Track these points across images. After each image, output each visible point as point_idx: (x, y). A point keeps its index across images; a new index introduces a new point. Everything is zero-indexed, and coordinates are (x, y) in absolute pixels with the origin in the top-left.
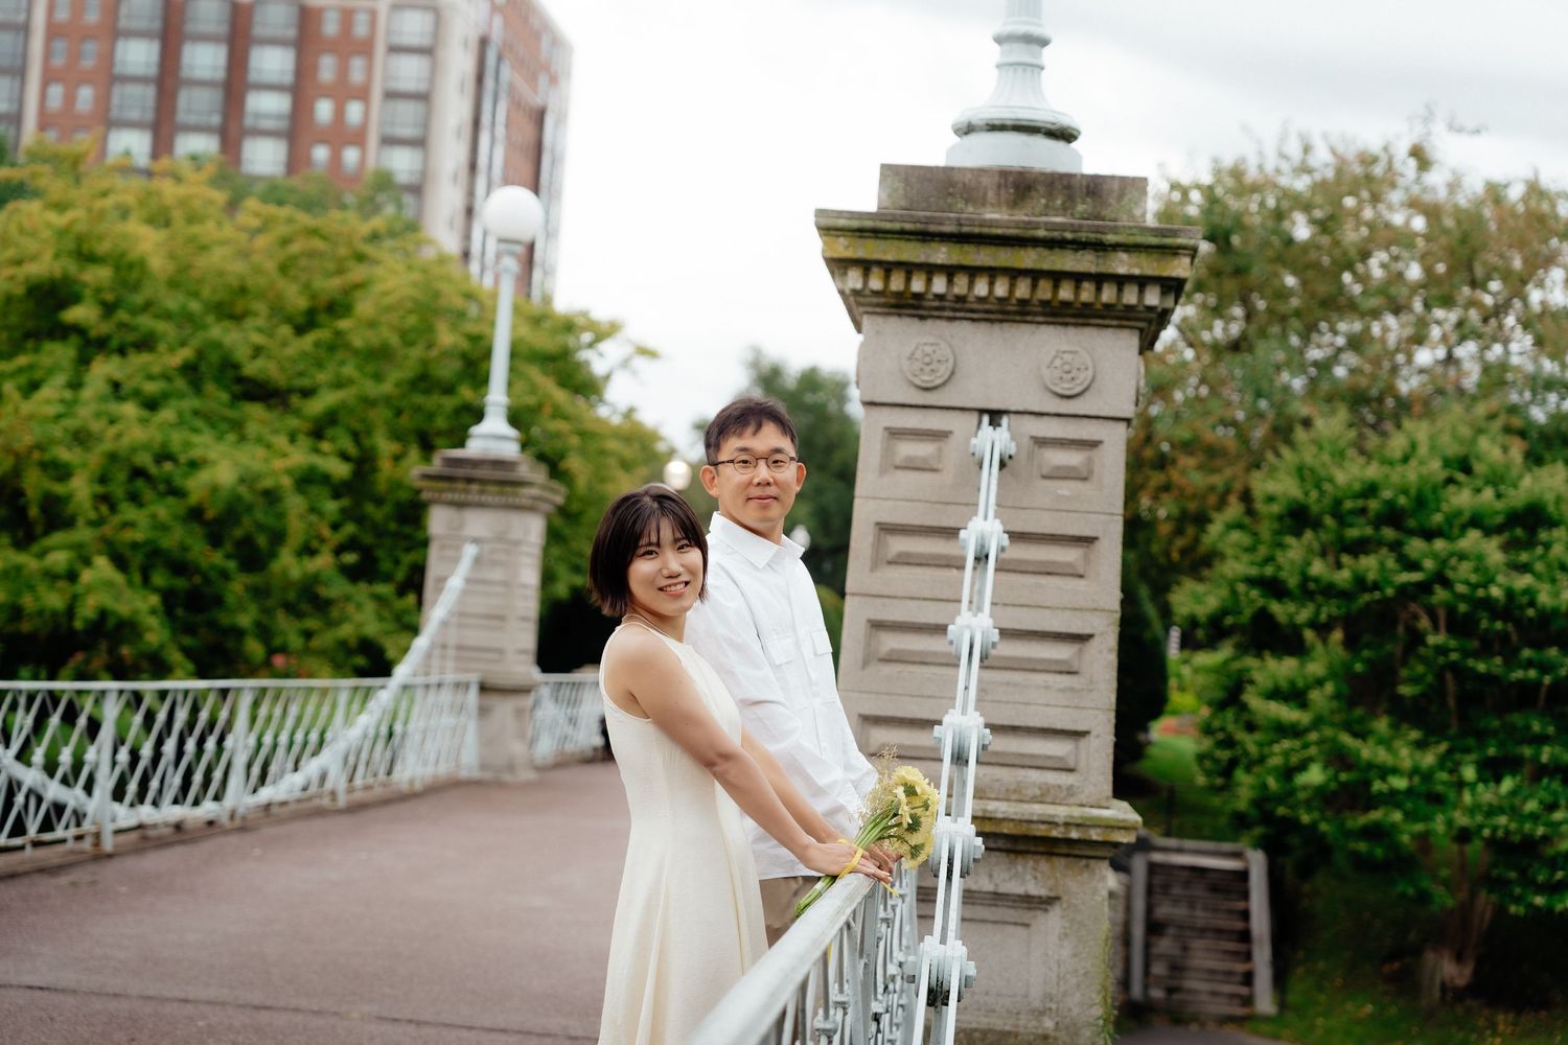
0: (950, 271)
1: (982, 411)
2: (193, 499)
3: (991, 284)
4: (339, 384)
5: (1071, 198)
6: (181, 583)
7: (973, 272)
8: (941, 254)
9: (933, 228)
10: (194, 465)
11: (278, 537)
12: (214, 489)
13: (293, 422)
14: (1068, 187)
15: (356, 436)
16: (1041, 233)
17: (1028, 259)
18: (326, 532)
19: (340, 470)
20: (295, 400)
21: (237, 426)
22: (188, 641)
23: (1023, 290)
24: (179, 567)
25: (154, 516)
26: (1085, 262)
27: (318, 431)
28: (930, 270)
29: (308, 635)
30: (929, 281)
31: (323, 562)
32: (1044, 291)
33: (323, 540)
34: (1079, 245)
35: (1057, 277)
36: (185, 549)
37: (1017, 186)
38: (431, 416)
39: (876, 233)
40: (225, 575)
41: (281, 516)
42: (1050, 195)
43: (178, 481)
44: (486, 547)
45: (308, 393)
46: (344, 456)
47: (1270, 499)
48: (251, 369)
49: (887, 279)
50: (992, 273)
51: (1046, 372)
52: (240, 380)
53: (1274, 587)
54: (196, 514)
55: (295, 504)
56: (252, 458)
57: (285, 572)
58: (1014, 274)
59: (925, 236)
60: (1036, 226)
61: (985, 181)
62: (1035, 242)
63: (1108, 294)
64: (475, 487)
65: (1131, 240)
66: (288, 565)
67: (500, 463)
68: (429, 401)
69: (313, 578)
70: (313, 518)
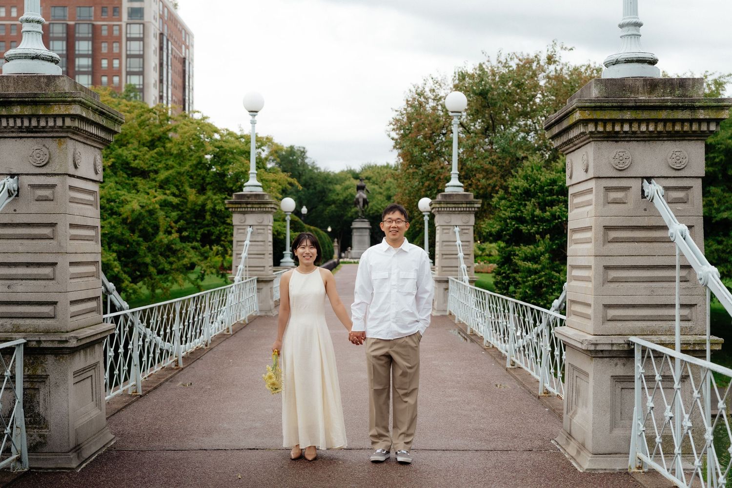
0: (630, 122)
1: (643, 178)
2: (124, 216)
3: (647, 126)
4: (167, 168)
5: (673, 89)
6: (122, 247)
7: (640, 121)
8: (628, 115)
9: (625, 104)
10: (124, 203)
11: (156, 228)
12: (133, 211)
13: (154, 183)
14: (672, 84)
15: (177, 186)
16: (669, 104)
17: (663, 115)
18: (173, 224)
19: (175, 200)
20: (152, 175)
21: (135, 185)
22: (126, 269)
23: (660, 128)
24: (120, 242)
25: (110, 223)
26: (686, 115)
27: (163, 186)
28: (622, 122)
29: (171, 263)
30: (622, 126)
31: (175, 235)
32: (669, 128)
33: (172, 228)
34: (684, 108)
35: (674, 121)
36: (123, 234)
37: (651, 85)
38: (203, 178)
39: (601, 108)
40: (138, 244)
41: (157, 219)
42: (665, 88)
43: (116, 209)
44: (255, 228)
45: (156, 172)
46: (174, 195)
47: (516, 188)
48: (134, 164)
49: (605, 127)
50: (648, 121)
51: (669, 160)
52: (132, 169)
53: (521, 220)
54: (124, 221)
55: (161, 214)
56: (143, 198)
57: (161, 241)
58: (656, 121)
59: (621, 108)
60: (667, 101)
61: (638, 83)
62: (666, 108)
63: (695, 127)
65: (706, 104)
66: (162, 237)
67: (257, 196)
68: (203, 172)
69: (171, 242)
70: (168, 219)
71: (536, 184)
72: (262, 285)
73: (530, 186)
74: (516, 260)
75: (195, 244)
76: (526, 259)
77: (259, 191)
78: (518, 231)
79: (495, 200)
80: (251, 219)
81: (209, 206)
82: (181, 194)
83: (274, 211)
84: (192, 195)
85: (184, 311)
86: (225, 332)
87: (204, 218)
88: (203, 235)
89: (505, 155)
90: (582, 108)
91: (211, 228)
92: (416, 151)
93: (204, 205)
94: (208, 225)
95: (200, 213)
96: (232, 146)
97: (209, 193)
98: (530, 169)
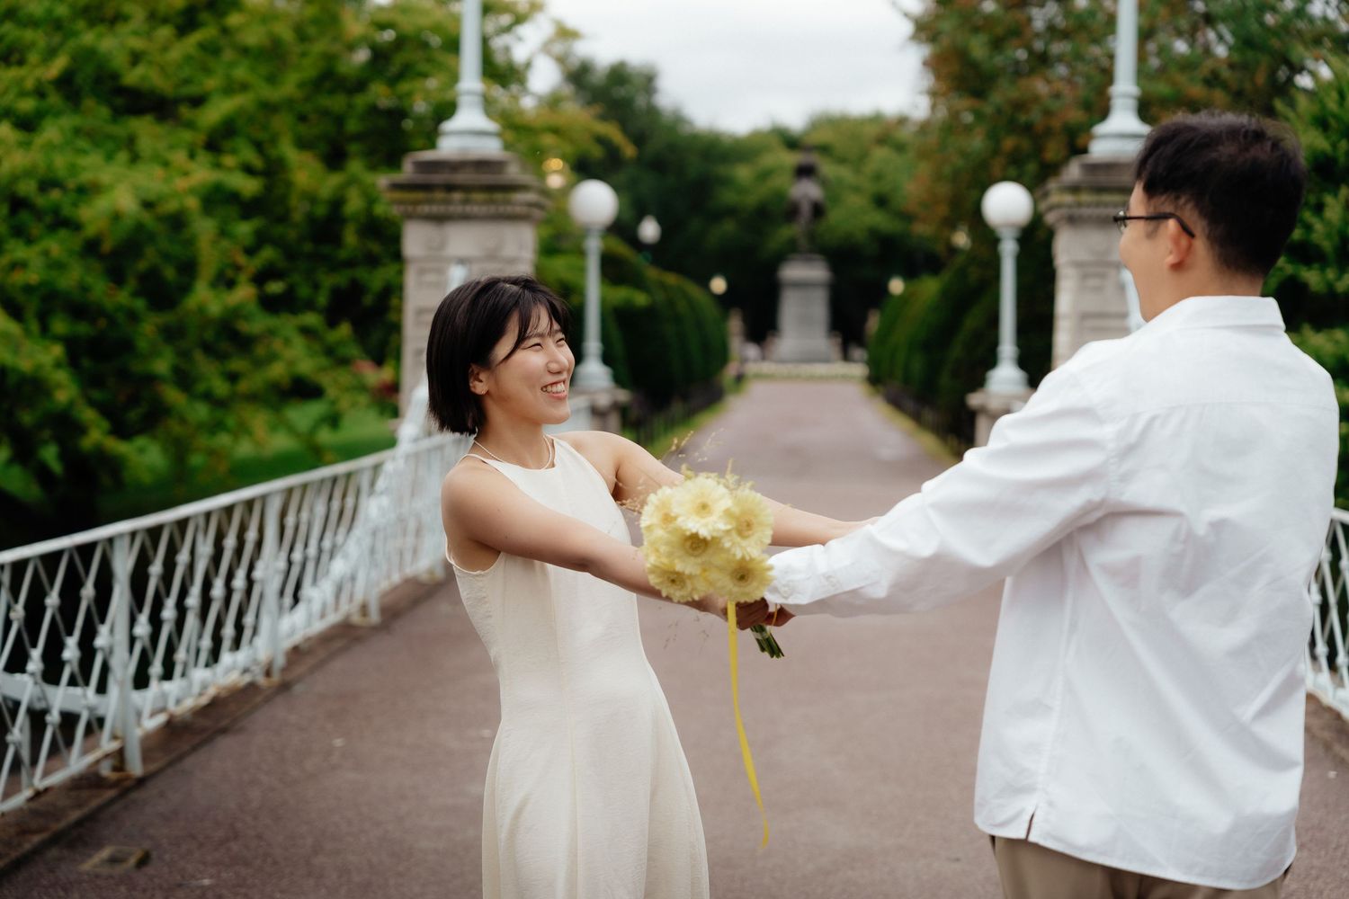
2: (91, 231)
4: (230, 89)
6: (83, 329)
10: (86, 191)
11: (189, 269)
12: (116, 217)
13: (187, 136)
15: (259, 146)
18: (242, 259)
19: (249, 186)
20: (185, 111)
21: (130, 142)
22: (97, 395)
24: (79, 309)
25: (46, 253)
27: (215, 143)
29: (233, 378)
31: (244, 293)
33: (238, 268)
36: (84, 289)
38: (339, 120)
40: (133, 317)
41: (190, 242)
43: (67, 211)
45: (198, 101)
46: (249, 170)
48: (132, 77)
52: (122, 91)
54: (91, 248)
55: (204, 228)
56: (150, 179)
57: (201, 310)
64: (457, 196)
66: (205, 299)
67: (482, 165)
68: (337, 103)
69: (235, 314)
70: (225, 243)
73: (1334, 146)
75: (311, 319)
77: (491, 148)
80: (461, 239)
81: (354, 204)
82: (272, 171)
83: (537, 213)
84: (306, 173)
86: (356, 619)
87: (336, 240)
88: (337, 294)
89: (1250, 54)
91: (361, 273)
92: (978, 48)
93: (337, 204)
94: (350, 264)
95: (327, 226)
96: (423, 21)
97: (355, 166)
98: (1334, 95)
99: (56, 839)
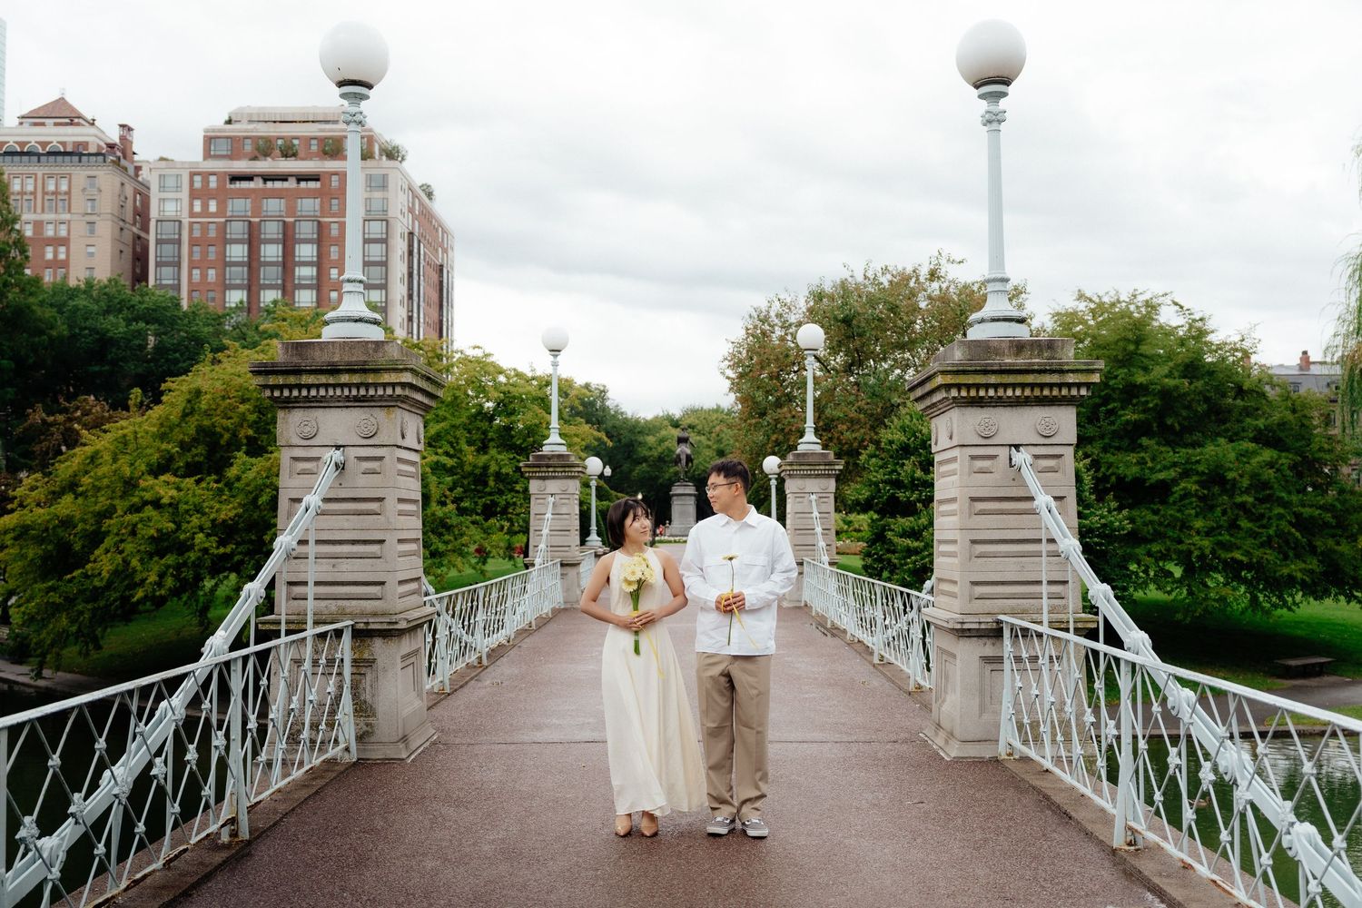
0: (996, 386)
1: (1011, 446)
3: (1014, 391)
5: (1041, 350)
7: (1006, 386)
8: (993, 379)
9: (989, 368)
14: (1040, 345)
15: (451, 444)
16: (1036, 367)
17: (1030, 379)
18: (448, 493)
19: (450, 462)
23: (1027, 392)
26: (1055, 379)
28: (987, 386)
29: (446, 543)
30: (987, 391)
31: (451, 507)
32: (1037, 392)
33: (446, 496)
34: (1052, 372)
35: (1042, 386)
37: (1017, 347)
38: (485, 433)
39: (964, 372)
42: (1032, 350)
44: (557, 497)
46: (447, 454)
47: (891, 442)
49: (968, 392)
50: (1014, 386)
51: (1038, 427)
58: (1023, 386)
59: (985, 372)
60: (1033, 364)
61: (1003, 345)
62: (1033, 372)
63: (1064, 392)
64: (551, 469)
65: (1075, 368)
67: (560, 456)
68: (485, 425)
69: (446, 516)
70: (441, 486)
71: (916, 437)
72: (568, 570)
73: (909, 439)
74: (889, 534)
75: (475, 517)
76: (904, 534)
77: (563, 450)
78: (893, 498)
79: (863, 458)
80: (553, 486)
81: (493, 468)
82: (456, 453)
83: (581, 475)
84: (470, 455)
85: (487, 599)
86: (527, 628)
87: (486, 484)
88: (485, 506)
89: (875, 400)
90: (943, 372)
91: (495, 498)
92: (759, 395)
93: (486, 467)
94: (491, 494)
95: (480, 478)
96: (521, 390)
97: (493, 452)
98: (908, 417)
99: (472, 679)
